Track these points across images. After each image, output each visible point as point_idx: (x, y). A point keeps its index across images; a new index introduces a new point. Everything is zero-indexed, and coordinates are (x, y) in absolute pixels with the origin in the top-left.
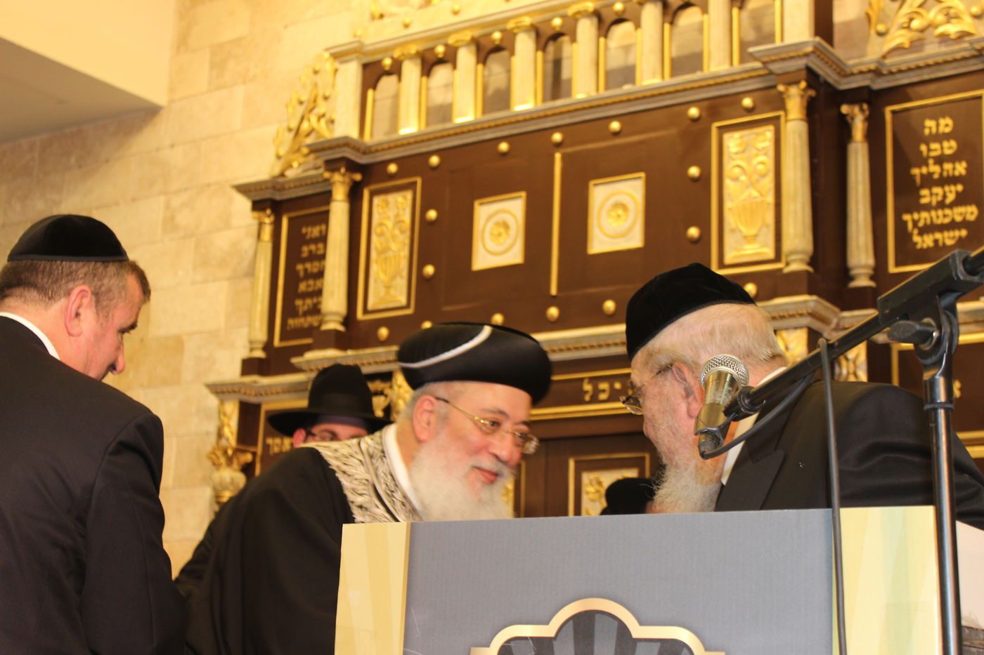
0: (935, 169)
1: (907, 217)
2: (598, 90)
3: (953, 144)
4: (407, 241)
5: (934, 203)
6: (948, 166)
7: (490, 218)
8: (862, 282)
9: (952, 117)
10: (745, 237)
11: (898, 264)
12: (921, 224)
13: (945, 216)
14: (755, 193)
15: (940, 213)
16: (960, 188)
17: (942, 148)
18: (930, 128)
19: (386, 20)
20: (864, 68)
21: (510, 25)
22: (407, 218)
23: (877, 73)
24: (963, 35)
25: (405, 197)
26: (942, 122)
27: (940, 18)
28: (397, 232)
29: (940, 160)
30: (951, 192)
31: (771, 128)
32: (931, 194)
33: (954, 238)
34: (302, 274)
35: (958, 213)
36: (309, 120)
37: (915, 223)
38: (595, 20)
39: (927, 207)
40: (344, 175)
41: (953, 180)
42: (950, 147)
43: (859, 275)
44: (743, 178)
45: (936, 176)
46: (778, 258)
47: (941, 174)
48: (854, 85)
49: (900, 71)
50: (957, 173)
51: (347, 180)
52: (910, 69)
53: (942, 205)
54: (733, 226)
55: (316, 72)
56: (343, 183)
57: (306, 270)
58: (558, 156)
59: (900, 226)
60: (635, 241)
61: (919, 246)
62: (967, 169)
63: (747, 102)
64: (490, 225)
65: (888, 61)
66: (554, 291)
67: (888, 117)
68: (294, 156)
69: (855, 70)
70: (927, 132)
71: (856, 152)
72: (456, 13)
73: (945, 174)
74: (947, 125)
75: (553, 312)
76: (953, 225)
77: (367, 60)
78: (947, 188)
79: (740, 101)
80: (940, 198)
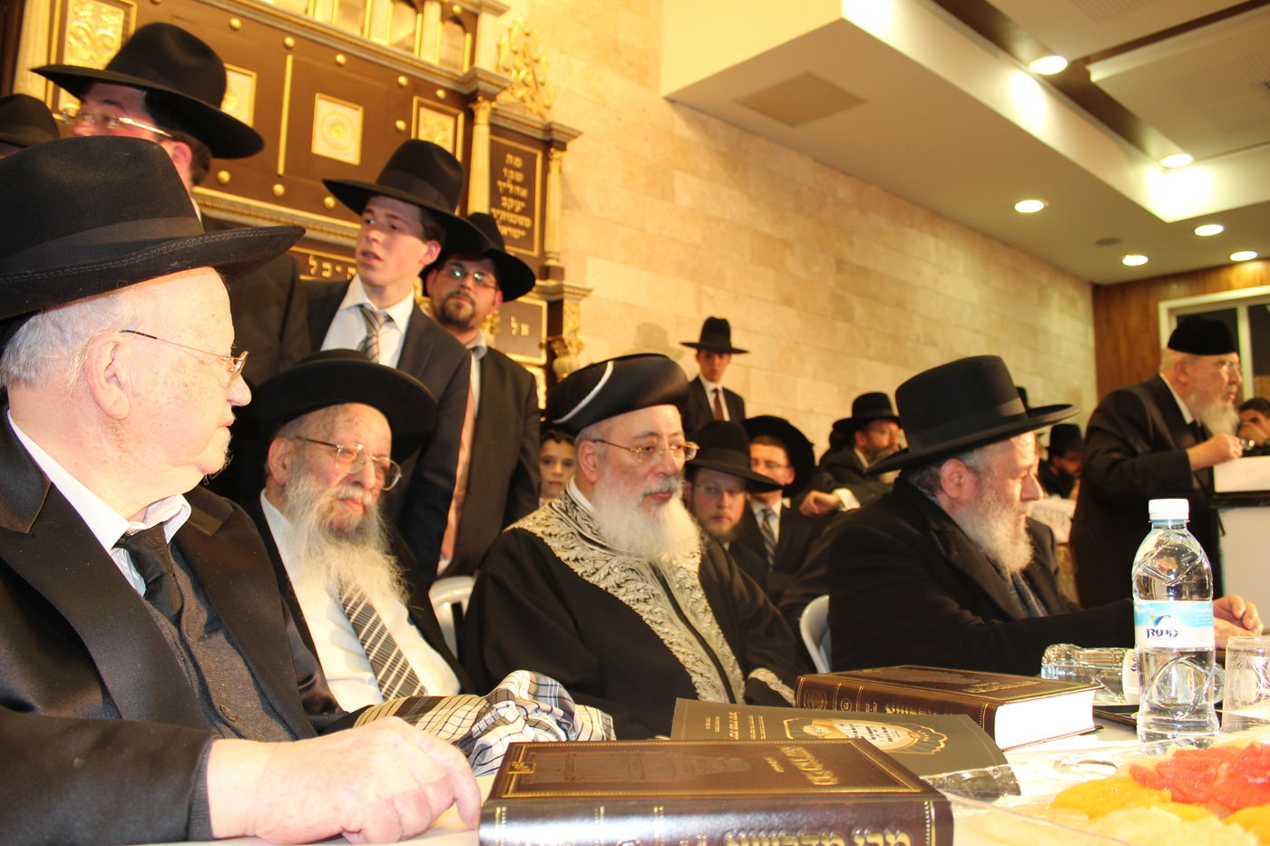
0: (510, 186)
2: (332, 22)
3: (521, 176)
5: (509, 208)
6: (517, 188)
9: (522, 159)
13: (514, 219)
15: (512, 215)
16: (523, 204)
17: (515, 176)
18: (511, 160)
24: (539, 113)
26: (517, 160)
28: (101, 44)
29: (514, 183)
30: (520, 205)
31: (452, 119)
32: (508, 202)
33: (518, 234)
35: (521, 220)
39: (505, 209)
41: (520, 198)
42: (519, 177)
45: (510, 192)
47: (514, 191)
49: (504, 117)
50: (522, 195)
53: (512, 211)
58: (290, 59)
60: (352, 158)
62: (528, 195)
63: (440, 93)
66: (281, 170)
70: (507, 161)
73: (516, 192)
74: (518, 163)
75: (279, 189)
76: (517, 226)
78: (516, 202)
79: (436, 91)
80: (512, 206)
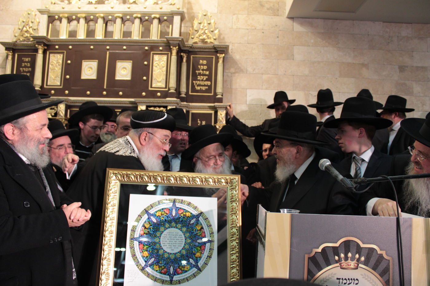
0: (201, 72)
1: (194, 82)
2: (121, 37)
3: (206, 67)
4: (61, 68)
5: (201, 80)
6: (205, 72)
7: (86, 65)
8: (183, 95)
9: (206, 61)
10: (158, 81)
11: (191, 92)
12: (197, 84)
13: (203, 83)
14: (161, 71)
15: (202, 82)
16: (207, 77)
17: (203, 67)
18: (201, 62)
19: (56, 5)
20: (188, 46)
21: (97, 15)
22: (61, 62)
23: (191, 47)
24: (211, 42)
25: (60, 56)
26: (204, 61)
27: (206, 38)
28: (57, 65)
29: (203, 70)
30: (205, 78)
31: (166, 56)
32: (200, 78)
33: (205, 88)
34: (22, 71)
35: (206, 83)
36: (26, 27)
37: (196, 84)
38: (121, 19)
39: (199, 80)
40: (42, 47)
41: (205, 75)
42: (205, 67)
43: (182, 94)
44: (158, 67)
46: (166, 88)
47: (203, 73)
48: (185, 49)
49: (196, 48)
50: (206, 74)
51: (43, 48)
52: (198, 48)
54: (155, 78)
55: (29, 14)
56: (42, 49)
57: (23, 70)
59: (193, 84)
60: (129, 78)
61: (196, 89)
62: (209, 73)
63: (161, 48)
64: (87, 67)
65: (194, 45)
66: (105, 87)
67: (192, 58)
68: (21, 37)
69: (186, 46)
70: (200, 63)
71: (184, 65)
72: (79, 8)
73: (204, 73)
74: (205, 62)
75: (105, 93)
76: (205, 85)
77: (50, 15)
78: (204, 77)
79: (159, 48)
80: (202, 79)
